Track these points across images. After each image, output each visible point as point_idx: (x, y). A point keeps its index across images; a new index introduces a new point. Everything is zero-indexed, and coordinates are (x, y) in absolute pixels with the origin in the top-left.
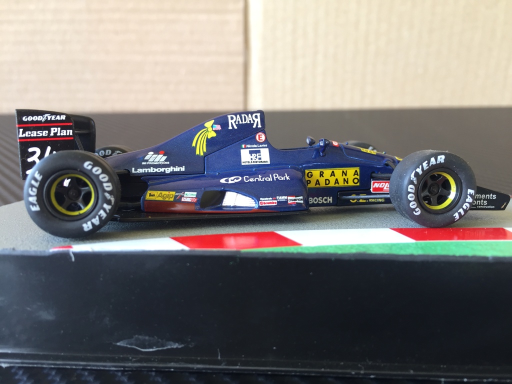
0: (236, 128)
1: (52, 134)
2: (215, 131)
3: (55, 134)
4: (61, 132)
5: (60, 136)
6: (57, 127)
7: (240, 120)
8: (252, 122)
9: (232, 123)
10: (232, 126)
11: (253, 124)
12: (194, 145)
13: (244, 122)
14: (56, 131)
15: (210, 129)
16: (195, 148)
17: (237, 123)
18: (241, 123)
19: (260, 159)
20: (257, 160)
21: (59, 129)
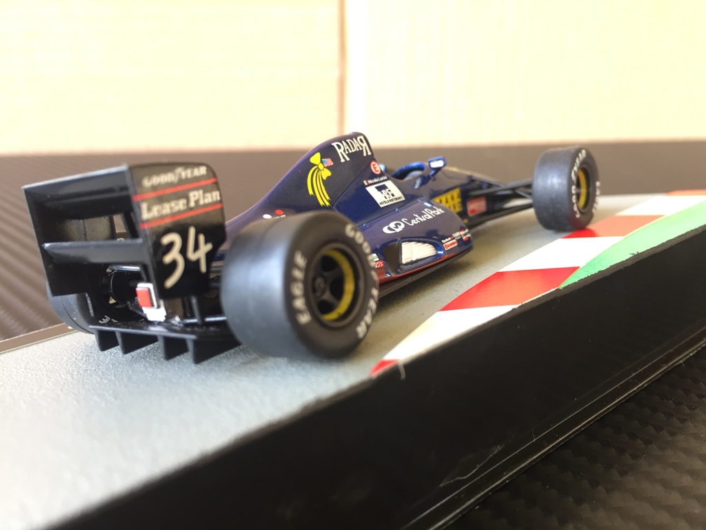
0: (348, 159)
1: (192, 204)
2: (328, 168)
3: (197, 202)
4: (204, 198)
5: (205, 205)
6: (197, 189)
7: (348, 148)
8: (361, 149)
9: (342, 152)
10: (344, 158)
11: (362, 151)
12: (311, 192)
13: (353, 151)
14: (197, 198)
15: (321, 166)
16: (314, 197)
17: (347, 153)
18: (350, 152)
19: (393, 195)
20: (392, 198)
21: (201, 192)
